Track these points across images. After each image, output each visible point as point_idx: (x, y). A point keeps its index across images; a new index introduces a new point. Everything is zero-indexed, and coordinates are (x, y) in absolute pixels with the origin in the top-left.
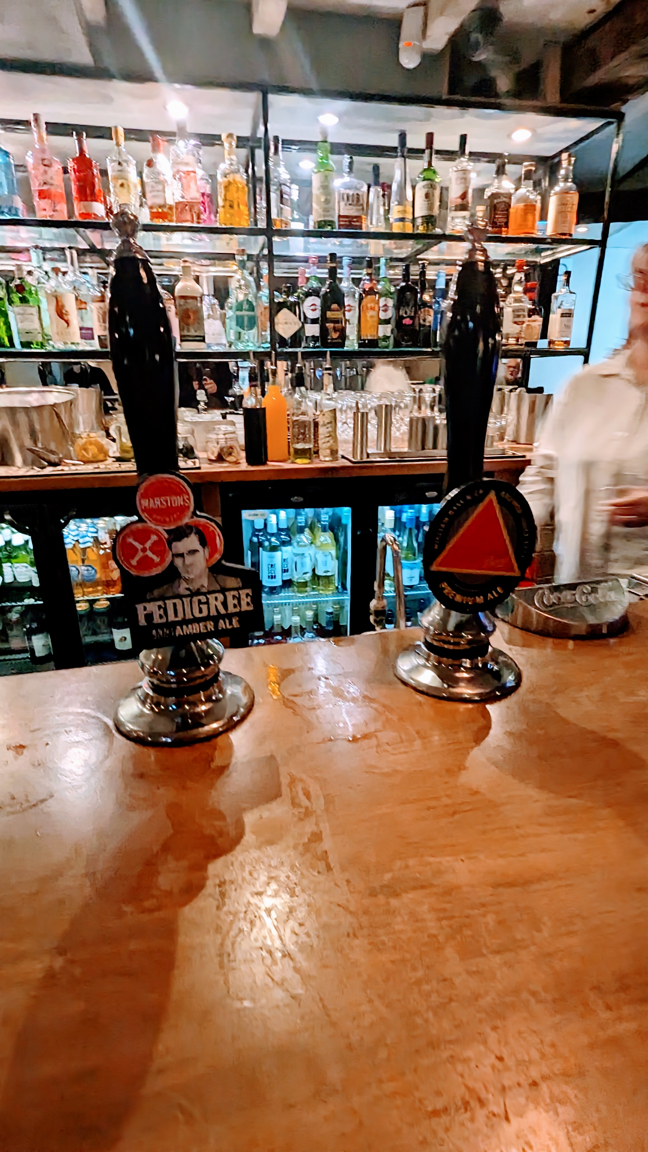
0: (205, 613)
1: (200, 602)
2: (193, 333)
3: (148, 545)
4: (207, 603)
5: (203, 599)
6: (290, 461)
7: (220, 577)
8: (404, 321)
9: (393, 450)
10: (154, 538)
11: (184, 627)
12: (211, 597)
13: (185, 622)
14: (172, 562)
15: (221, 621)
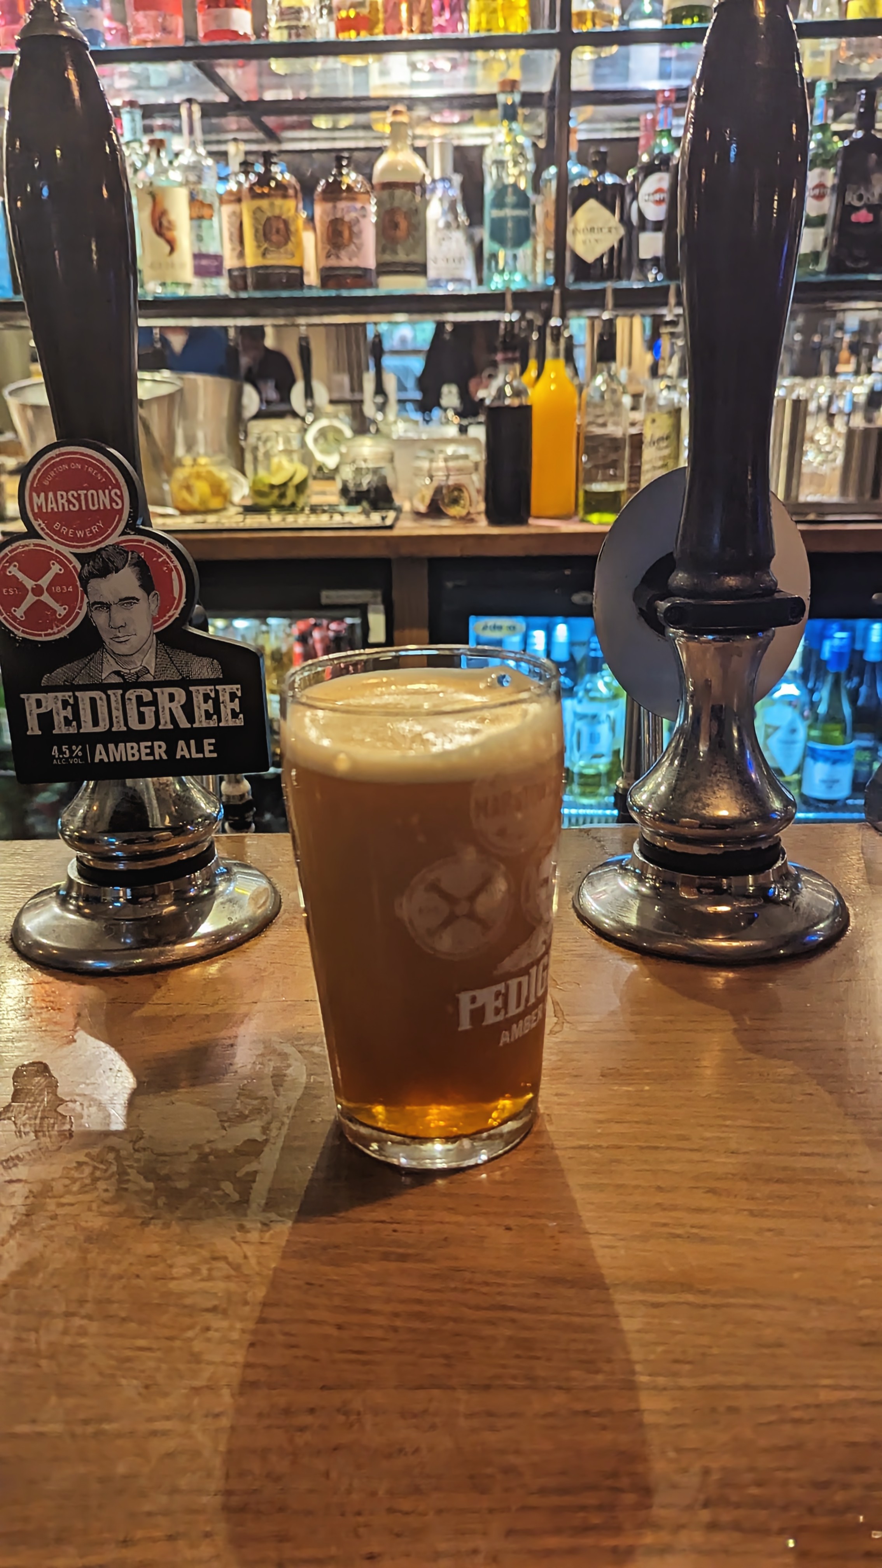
0: (150, 724)
1: (139, 698)
2: (402, 257)
3: (45, 582)
4: (154, 703)
5: (147, 696)
6: (577, 518)
7: (182, 657)
8: (854, 218)
9: (802, 499)
10: (56, 568)
11: (111, 746)
12: (163, 694)
13: (110, 737)
14: (87, 619)
15: (181, 743)
